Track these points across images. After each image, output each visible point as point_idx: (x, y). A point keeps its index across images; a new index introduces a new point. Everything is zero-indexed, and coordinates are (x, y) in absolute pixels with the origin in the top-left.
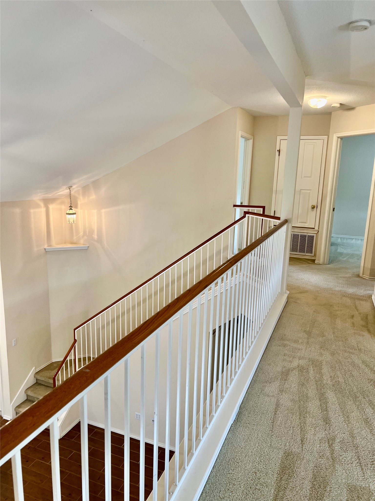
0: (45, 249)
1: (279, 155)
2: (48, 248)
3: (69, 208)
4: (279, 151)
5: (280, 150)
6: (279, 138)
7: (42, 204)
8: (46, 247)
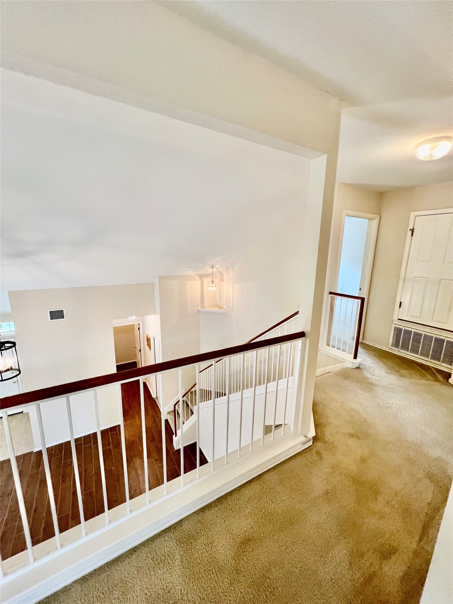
0: (198, 310)
1: (412, 235)
2: (200, 309)
3: (212, 282)
4: (412, 231)
5: (413, 229)
6: (413, 214)
7: (197, 278)
8: (199, 308)
